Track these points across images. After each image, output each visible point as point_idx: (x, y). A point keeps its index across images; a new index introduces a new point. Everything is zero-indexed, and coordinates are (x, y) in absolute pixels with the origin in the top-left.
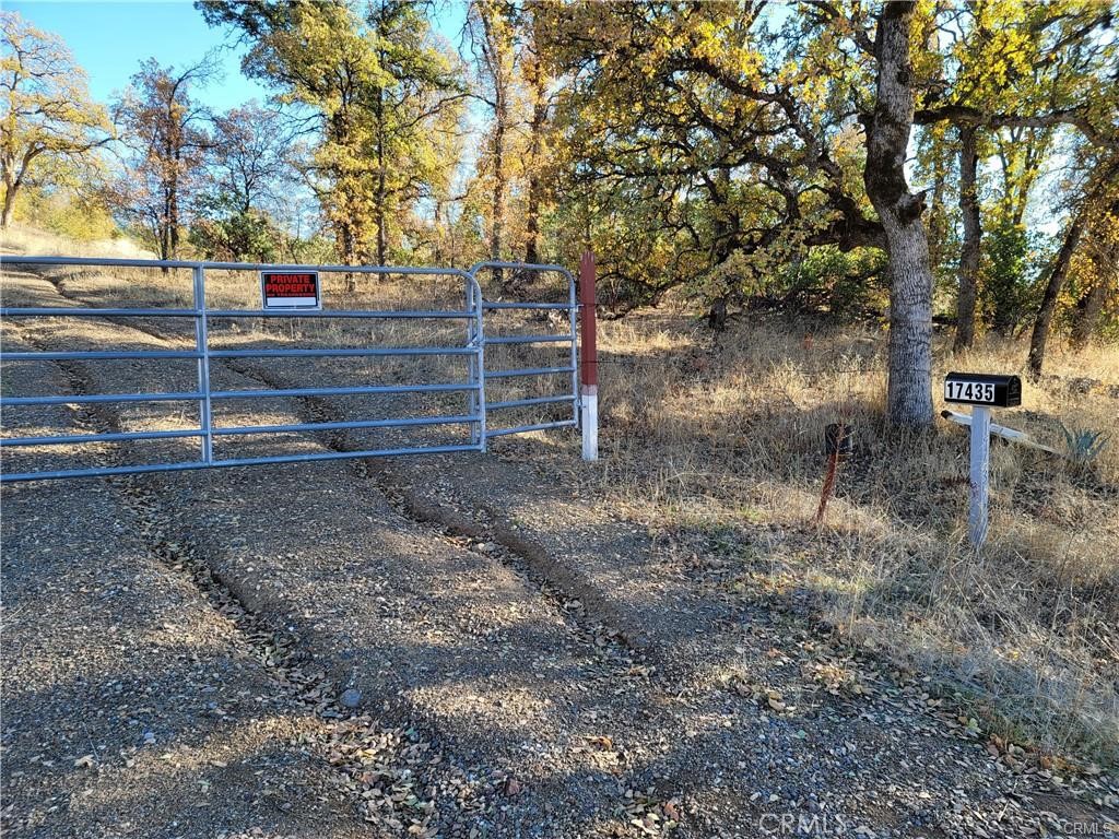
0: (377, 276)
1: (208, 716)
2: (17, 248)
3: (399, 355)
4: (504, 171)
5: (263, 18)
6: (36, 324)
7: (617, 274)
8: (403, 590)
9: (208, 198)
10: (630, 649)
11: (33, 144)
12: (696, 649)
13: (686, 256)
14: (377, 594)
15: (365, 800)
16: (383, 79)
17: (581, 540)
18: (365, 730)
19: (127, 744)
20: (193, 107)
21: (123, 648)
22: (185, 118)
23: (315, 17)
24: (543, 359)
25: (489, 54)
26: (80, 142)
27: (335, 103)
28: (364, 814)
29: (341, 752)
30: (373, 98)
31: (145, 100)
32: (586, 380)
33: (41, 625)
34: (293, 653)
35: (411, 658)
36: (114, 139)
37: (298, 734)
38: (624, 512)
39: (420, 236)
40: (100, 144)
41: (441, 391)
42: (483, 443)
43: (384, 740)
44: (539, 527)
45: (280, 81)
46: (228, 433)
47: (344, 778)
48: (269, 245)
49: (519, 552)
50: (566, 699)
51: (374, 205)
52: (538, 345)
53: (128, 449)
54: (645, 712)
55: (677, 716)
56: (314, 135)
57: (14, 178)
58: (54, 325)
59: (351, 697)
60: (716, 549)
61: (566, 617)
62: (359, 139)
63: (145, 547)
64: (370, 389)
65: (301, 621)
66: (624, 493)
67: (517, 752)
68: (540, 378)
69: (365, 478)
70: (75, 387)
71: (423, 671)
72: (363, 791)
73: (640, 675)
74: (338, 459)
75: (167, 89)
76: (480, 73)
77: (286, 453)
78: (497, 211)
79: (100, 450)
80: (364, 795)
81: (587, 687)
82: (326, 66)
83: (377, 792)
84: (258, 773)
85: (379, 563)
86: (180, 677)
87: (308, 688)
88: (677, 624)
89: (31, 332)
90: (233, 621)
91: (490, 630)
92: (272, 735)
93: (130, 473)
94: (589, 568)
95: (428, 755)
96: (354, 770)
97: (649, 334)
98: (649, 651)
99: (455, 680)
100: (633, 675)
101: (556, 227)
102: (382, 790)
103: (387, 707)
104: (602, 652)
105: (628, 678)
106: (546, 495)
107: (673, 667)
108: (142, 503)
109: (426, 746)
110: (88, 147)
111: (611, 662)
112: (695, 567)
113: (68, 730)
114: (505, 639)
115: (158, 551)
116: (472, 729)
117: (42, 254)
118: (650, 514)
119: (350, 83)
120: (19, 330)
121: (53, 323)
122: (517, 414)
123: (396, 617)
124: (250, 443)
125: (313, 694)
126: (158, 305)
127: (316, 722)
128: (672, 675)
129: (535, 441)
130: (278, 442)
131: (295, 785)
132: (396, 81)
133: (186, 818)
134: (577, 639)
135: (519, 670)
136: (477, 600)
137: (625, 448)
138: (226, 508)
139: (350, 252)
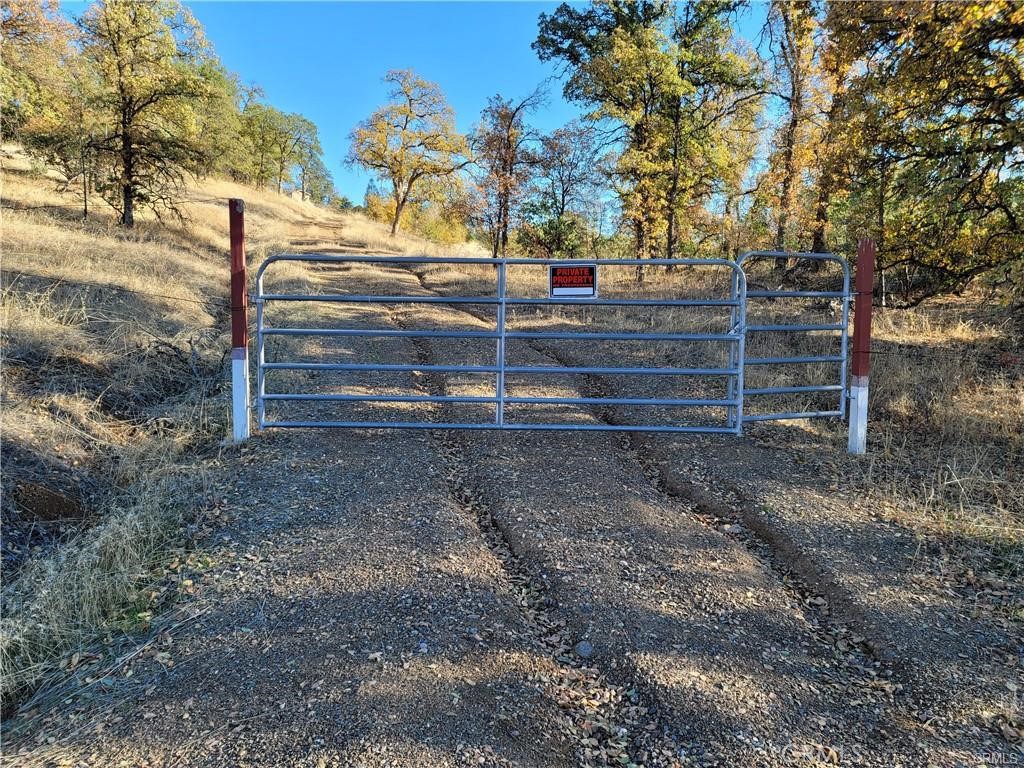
0: (665, 267)
1: (469, 639)
2: (399, 250)
3: (672, 340)
4: (794, 162)
5: (585, 49)
6: (402, 308)
7: (912, 260)
8: (645, 558)
9: (532, 205)
10: (875, 660)
11: (415, 170)
12: (956, 676)
13: (999, 239)
14: (622, 557)
15: (583, 746)
16: (682, 87)
17: (833, 536)
18: (592, 681)
19: (408, 649)
20: (525, 131)
21: (418, 569)
22: (519, 140)
23: (626, 41)
24: (817, 346)
25: (788, 50)
26: (447, 167)
27: (638, 114)
28: (579, 759)
29: (569, 696)
30: (672, 108)
31: (490, 128)
32: (856, 370)
33: (368, 541)
34: (543, 598)
35: (643, 623)
36: (470, 162)
37: (535, 671)
38: (888, 513)
39: (709, 229)
40: (460, 167)
41: (708, 375)
42: (739, 427)
43: (607, 695)
44: (789, 517)
45: (594, 100)
46: (521, 402)
47: (568, 722)
48: (577, 242)
49: (765, 538)
50: (794, 697)
51: (666, 203)
52: (814, 333)
53: (448, 409)
54: (883, 732)
55: (920, 745)
56: (619, 144)
57: (402, 196)
58: (414, 309)
59: (585, 648)
60: (1000, 568)
61: (807, 613)
62: (657, 144)
63: (447, 489)
64: (642, 370)
65: (552, 572)
66: (891, 492)
67: (731, 740)
68: (809, 366)
69: (627, 450)
70: (421, 358)
71: (652, 638)
72: (582, 738)
73: (883, 690)
74: (606, 431)
75: (507, 118)
76: (777, 69)
77: (564, 422)
78: (784, 201)
79: (430, 408)
80: (582, 741)
81: (820, 690)
82: (632, 82)
83: (595, 742)
84: (498, 698)
85: (627, 529)
86: (454, 601)
87: (551, 632)
88: (937, 644)
89: (397, 314)
90: (501, 561)
91: (723, 611)
92: (514, 667)
93: (447, 428)
94: (839, 566)
95: (645, 720)
96: (578, 716)
97: (948, 323)
98: (897, 667)
99: (681, 653)
100: (875, 688)
101: (846, 214)
102: (599, 742)
103: (614, 665)
104: (842, 657)
105: (868, 690)
106: (802, 484)
107: (924, 690)
108: (451, 453)
109: (644, 711)
110: (452, 170)
111: (852, 670)
112: (969, 584)
113: (369, 629)
114: (738, 623)
115: (456, 493)
116: (690, 705)
117: (414, 255)
118: (921, 518)
119: (653, 95)
120: (390, 312)
121: (413, 308)
122: (782, 401)
123: (635, 582)
124: (537, 411)
125: (554, 639)
126: (486, 294)
127: (552, 665)
128: (922, 699)
129: (796, 429)
130: (559, 412)
131: (525, 716)
132: (694, 88)
133: (437, 722)
134: (816, 637)
135: (748, 656)
136: (715, 580)
137: (900, 445)
138: (508, 464)
139: (642, 246)
